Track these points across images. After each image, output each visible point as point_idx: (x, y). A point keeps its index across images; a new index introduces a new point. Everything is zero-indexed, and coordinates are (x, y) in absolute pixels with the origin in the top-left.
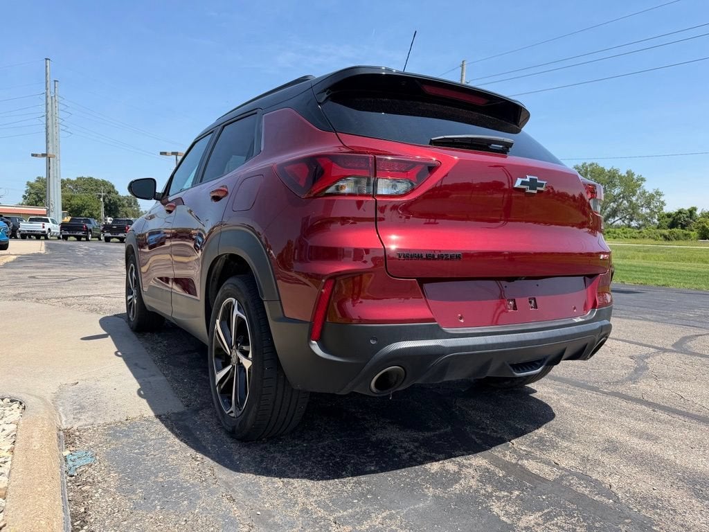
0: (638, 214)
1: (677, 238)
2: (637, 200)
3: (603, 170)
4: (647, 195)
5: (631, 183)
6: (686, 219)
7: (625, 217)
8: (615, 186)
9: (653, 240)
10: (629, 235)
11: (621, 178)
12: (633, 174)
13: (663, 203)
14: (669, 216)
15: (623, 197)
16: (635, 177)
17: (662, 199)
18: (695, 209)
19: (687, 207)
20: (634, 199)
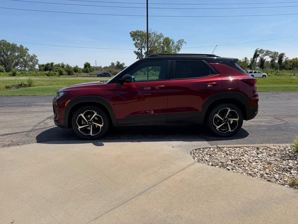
0: (28, 65)
1: (52, 75)
2: (26, 58)
3: (9, 44)
4: (30, 56)
5: (23, 51)
6: (51, 67)
7: (22, 66)
8: (15, 51)
9: (43, 76)
10: (32, 74)
11: (18, 48)
12: (23, 47)
13: (37, 60)
14: (43, 65)
15: (20, 57)
16: (24, 48)
17: (37, 58)
18: (53, 63)
19: (50, 62)
20: (25, 58)
